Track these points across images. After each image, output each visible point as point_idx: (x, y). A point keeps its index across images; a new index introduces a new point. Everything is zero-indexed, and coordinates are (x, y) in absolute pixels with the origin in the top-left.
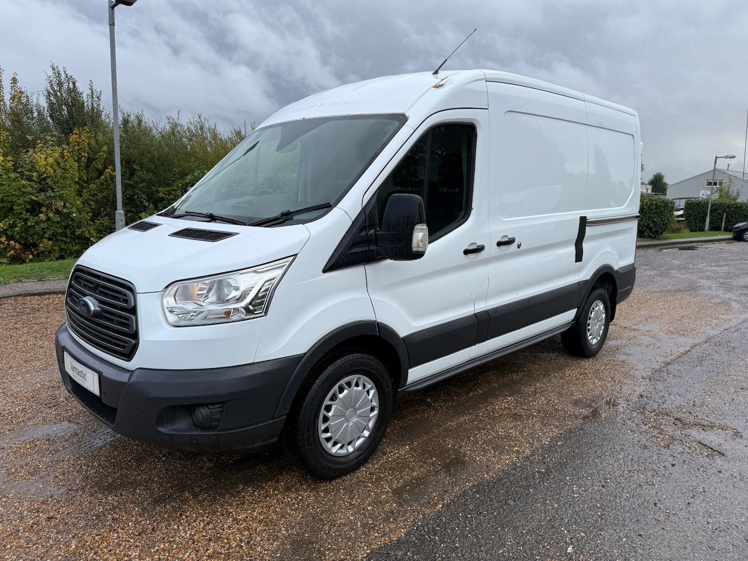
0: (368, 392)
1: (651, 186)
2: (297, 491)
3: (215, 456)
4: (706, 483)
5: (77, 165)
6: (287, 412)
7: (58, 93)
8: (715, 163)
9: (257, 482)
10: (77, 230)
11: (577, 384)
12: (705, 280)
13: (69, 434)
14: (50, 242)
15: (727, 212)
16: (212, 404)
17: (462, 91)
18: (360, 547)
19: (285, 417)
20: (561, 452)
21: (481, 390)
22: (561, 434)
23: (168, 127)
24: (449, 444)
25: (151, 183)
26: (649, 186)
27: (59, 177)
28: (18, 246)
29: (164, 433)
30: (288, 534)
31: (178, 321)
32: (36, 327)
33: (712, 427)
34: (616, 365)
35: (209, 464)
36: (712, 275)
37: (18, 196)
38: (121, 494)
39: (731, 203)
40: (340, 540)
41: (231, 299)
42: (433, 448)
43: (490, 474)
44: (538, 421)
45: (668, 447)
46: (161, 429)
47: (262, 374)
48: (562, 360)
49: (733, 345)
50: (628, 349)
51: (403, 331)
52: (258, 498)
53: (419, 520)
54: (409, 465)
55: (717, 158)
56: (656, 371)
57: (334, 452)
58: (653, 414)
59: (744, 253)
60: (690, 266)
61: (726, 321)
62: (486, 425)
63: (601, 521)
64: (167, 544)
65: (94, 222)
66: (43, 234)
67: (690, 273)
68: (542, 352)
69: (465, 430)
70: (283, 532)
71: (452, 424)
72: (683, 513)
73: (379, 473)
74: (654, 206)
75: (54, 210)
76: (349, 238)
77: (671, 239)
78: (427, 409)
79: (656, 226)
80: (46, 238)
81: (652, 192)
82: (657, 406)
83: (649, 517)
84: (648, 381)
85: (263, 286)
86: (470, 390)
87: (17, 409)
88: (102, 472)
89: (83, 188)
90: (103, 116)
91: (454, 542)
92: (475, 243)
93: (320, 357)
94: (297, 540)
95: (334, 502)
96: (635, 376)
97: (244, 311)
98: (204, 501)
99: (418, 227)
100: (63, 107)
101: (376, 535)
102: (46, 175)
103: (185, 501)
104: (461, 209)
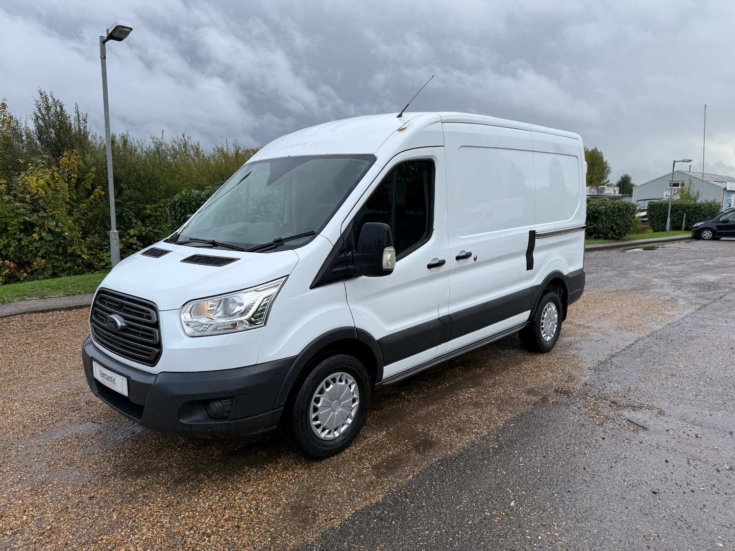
0: (350, 386)
1: (619, 188)
2: (293, 470)
3: (222, 446)
4: (628, 451)
5: (67, 186)
6: (284, 403)
7: (46, 116)
8: (674, 166)
9: (260, 464)
10: (69, 248)
11: (531, 376)
12: (659, 280)
13: (94, 432)
14: (44, 261)
15: (687, 213)
16: (224, 398)
17: (421, 133)
18: (346, 509)
19: (283, 408)
20: (512, 432)
21: (448, 383)
22: (514, 418)
23: (152, 146)
24: (419, 429)
25: (138, 200)
26: (617, 188)
27: (50, 197)
28: (12, 265)
29: (184, 424)
30: (287, 502)
31: (193, 333)
32: (46, 342)
33: (641, 408)
34: (567, 358)
35: (218, 452)
36: (666, 274)
37: (12, 217)
38: (147, 478)
39: (691, 204)
40: (330, 505)
41: (236, 313)
42: (406, 432)
43: (453, 451)
44: (495, 407)
45: (602, 425)
46: (182, 421)
47: (264, 373)
48: (520, 356)
49: (672, 338)
50: (580, 344)
51: (377, 335)
52: (261, 476)
53: (394, 488)
54: (385, 446)
55: (675, 162)
56: (602, 363)
57: (323, 436)
58: (593, 399)
59: (700, 252)
60: (648, 266)
61: (670, 317)
62: (451, 412)
63: (539, 482)
64: (191, 513)
65: (84, 240)
66: (37, 253)
67: (647, 273)
68: (503, 350)
69: (433, 417)
70: (283, 501)
71: (422, 412)
72: (605, 474)
73: (360, 453)
74: (617, 209)
75: (47, 230)
76: (331, 260)
77: (634, 240)
78: (401, 401)
79: (619, 228)
80: (39, 256)
81: (620, 193)
82: (598, 392)
83: (578, 478)
84: (593, 371)
85: (262, 301)
86: (439, 384)
87: (45, 414)
88: (128, 461)
89: (73, 207)
90: (90, 138)
91: (421, 503)
92: (437, 259)
93: (309, 358)
94: (295, 506)
95: (325, 478)
96: (583, 368)
97: (248, 323)
98: (216, 480)
99: (386, 249)
100: (51, 130)
101: (359, 499)
102: (37, 197)
103: (201, 481)
104: (424, 230)
